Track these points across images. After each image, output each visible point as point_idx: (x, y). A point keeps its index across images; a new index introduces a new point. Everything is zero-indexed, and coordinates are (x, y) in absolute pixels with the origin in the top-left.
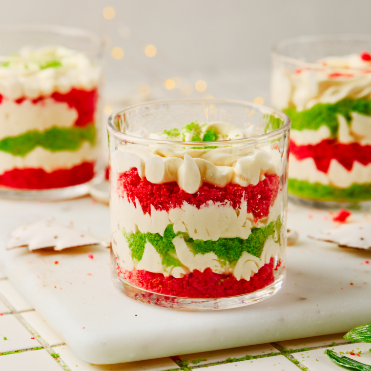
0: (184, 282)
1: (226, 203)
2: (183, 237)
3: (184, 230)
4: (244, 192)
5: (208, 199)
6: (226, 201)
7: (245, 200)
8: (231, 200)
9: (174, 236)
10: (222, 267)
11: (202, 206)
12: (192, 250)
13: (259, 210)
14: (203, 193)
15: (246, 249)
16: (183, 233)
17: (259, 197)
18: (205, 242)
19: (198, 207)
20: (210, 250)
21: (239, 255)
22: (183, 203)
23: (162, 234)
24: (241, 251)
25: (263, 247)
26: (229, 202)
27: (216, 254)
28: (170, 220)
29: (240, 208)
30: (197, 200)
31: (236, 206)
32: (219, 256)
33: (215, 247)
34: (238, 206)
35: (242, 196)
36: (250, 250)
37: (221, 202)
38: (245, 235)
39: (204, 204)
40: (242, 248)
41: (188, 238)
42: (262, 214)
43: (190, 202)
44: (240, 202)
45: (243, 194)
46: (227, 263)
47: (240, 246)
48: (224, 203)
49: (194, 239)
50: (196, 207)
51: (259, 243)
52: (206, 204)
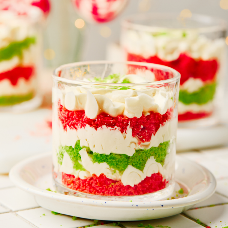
0: (87, 183)
1: (116, 128)
2: (86, 150)
3: (86, 145)
4: (130, 122)
5: (103, 124)
6: (116, 127)
7: (130, 127)
8: (120, 126)
9: (80, 149)
10: (113, 174)
11: (99, 129)
12: (92, 160)
13: (142, 137)
14: (99, 120)
15: (131, 163)
16: (86, 147)
17: (142, 127)
18: (101, 155)
19: (96, 129)
20: (104, 161)
21: (125, 167)
22: (86, 125)
23: (73, 147)
24: (127, 165)
25: (145, 163)
26: (118, 128)
27: (108, 164)
28: (78, 137)
29: (126, 133)
30: (95, 124)
31: (123, 131)
32: (110, 166)
33: (108, 159)
34: (125, 131)
35: (128, 125)
36: (134, 164)
37: (112, 127)
38: (130, 153)
39: (100, 127)
40: (128, 162)
41: (89, 151)
42: (144, 139)
43: (91, 125)
44: (127, 129)
45: (129, 124)
46: (117, 171)
47: (127, 160)
48: (114, 128)
49: (93, 152)
50: (95, 129)
51: (143, 160)
52: (101, 128)
